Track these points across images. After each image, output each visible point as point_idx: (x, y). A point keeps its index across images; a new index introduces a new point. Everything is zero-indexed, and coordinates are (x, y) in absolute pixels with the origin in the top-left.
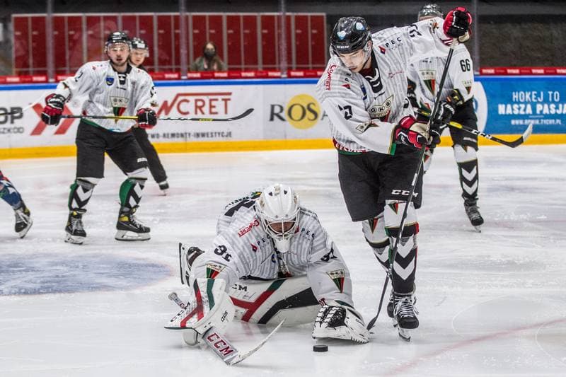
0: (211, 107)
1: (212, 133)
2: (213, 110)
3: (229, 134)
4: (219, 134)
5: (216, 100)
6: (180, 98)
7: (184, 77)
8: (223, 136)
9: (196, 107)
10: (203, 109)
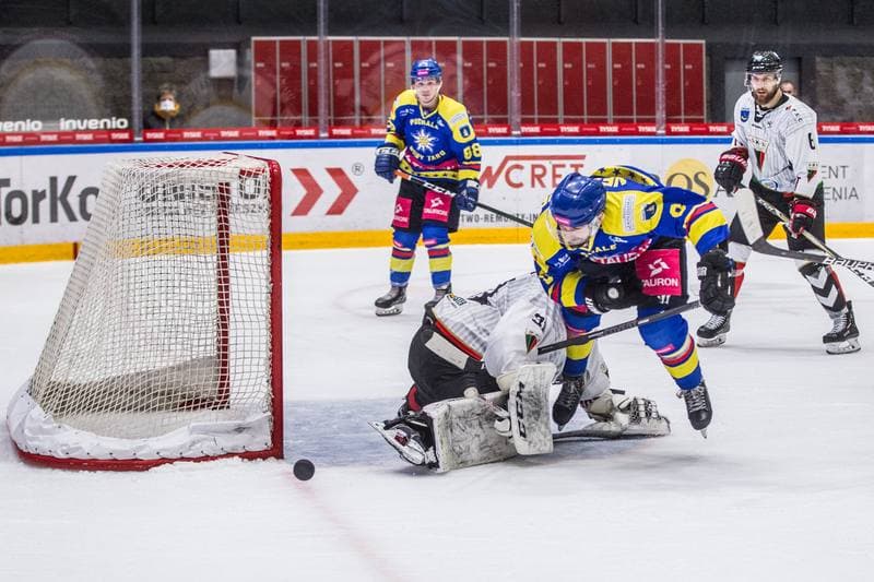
0: (555, 175)
2: (558, 181)
5: (563, 166)
6: (511, 163)
7: (514, 133)
9: (534, 176)
10: (543, 179)
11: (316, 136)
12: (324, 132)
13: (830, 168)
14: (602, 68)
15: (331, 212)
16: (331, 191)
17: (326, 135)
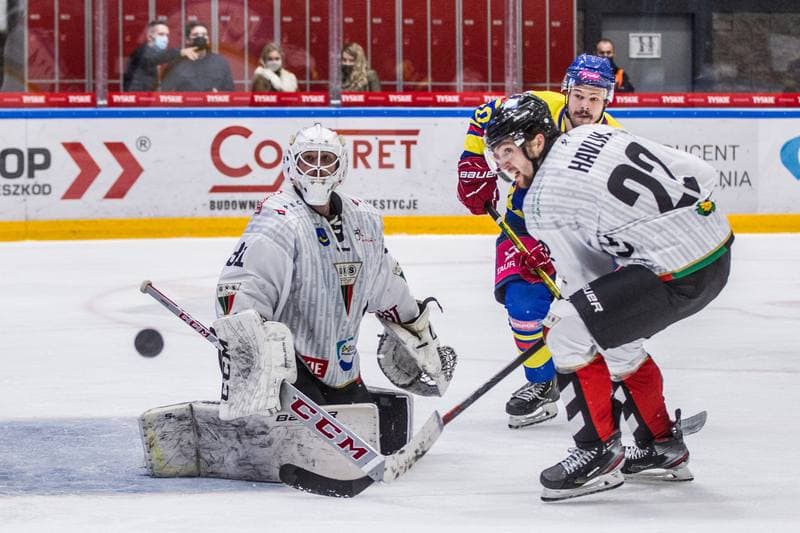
0: (382, 155)
1: (382, 202)
2: (386, 161)
3: (413, 204)
4: (395, 203)
5: (392, 143)
7: (333, 102)
8: (402, 208)
9: (356, 154)
10: (367, 158)
11: (93, 103)
12: (102, 99)
13: (717, 148)
14: (450, 24)
15: (111, 195)
16: (110, 171)
17: (105, 102)
